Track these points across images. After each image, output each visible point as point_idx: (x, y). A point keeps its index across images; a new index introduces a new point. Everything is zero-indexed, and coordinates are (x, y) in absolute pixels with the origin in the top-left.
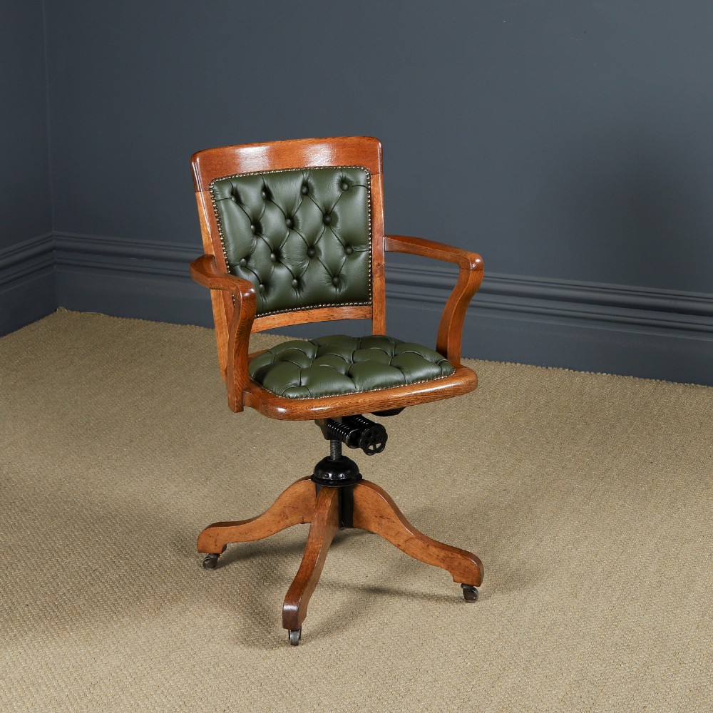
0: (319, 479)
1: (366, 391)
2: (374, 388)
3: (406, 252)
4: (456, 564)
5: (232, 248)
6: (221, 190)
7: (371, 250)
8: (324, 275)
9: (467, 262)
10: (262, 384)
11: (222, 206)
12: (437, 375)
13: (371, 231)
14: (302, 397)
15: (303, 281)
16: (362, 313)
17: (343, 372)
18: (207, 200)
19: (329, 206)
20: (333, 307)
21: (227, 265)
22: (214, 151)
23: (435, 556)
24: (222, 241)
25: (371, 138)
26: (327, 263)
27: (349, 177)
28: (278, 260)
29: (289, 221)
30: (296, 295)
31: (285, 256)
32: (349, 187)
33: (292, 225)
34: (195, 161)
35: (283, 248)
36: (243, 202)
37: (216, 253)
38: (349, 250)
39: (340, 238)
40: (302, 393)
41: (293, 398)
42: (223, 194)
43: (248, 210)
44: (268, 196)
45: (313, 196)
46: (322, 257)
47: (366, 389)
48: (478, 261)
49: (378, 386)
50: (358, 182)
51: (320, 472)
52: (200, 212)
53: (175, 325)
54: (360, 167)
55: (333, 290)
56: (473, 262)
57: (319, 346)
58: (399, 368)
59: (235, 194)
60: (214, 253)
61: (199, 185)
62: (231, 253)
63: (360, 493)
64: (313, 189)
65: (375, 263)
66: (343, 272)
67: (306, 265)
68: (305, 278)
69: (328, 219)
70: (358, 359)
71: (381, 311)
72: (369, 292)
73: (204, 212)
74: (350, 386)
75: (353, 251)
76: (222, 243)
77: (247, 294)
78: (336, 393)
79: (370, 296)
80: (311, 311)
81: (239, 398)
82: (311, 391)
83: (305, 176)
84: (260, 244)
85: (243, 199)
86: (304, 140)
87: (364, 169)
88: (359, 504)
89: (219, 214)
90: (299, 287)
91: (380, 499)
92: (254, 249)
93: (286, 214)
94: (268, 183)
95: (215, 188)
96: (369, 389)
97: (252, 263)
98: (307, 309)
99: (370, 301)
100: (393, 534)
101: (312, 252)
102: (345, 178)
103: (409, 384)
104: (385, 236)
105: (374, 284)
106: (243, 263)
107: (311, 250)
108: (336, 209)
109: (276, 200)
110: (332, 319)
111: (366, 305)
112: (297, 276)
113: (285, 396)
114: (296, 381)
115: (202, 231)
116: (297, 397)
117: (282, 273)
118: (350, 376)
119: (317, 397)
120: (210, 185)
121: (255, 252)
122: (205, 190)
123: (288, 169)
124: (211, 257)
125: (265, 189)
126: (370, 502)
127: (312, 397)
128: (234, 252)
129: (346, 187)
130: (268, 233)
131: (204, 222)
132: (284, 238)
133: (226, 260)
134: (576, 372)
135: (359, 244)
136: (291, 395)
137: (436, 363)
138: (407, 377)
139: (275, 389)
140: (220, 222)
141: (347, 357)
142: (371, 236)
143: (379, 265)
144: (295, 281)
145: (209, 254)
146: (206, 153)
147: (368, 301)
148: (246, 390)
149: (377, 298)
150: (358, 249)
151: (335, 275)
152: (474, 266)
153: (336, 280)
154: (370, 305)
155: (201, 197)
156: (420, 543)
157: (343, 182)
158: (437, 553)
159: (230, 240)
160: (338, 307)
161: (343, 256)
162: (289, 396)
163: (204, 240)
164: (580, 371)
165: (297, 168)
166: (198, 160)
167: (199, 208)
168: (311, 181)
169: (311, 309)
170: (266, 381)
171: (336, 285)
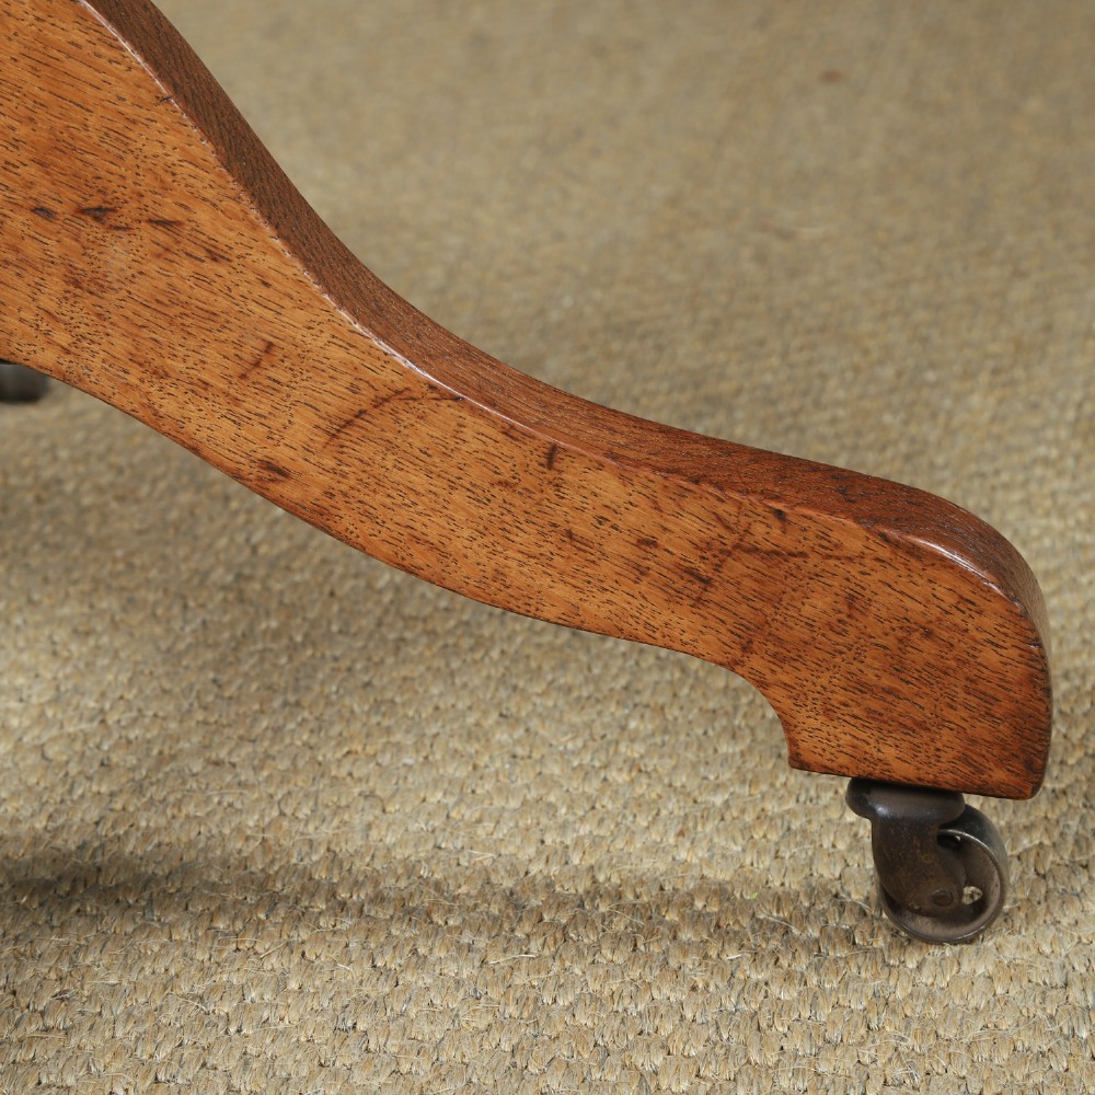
4: (819, 604)
23: (617, 546)
100: (215, 364)
156: (477, 433)
158: (640, 518)
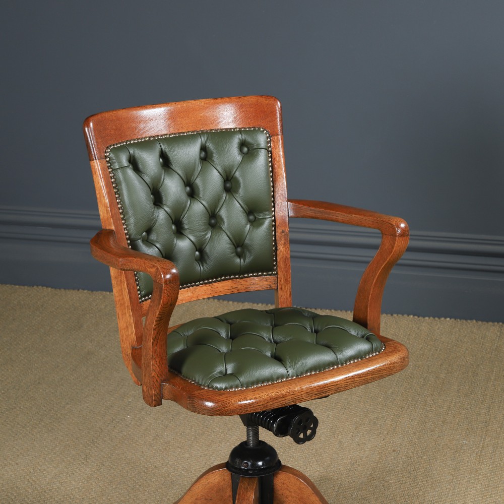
0: (236, 468)
1: (299, 376)
2: (307, 372)
3: (313, 217)
5: (132, 221)
6: (118, 157)
7: (274, 216)
8: (228, 246)
9: (393, 228)
10: (180, 372)
11: (120, 175)
12: (369, 352)
13: (273, 196)
14: (231, 388)
15: (206, 252)
16: (267, 283)
17: (269, 354)
18: (103, 169)
19: (230, 171)
20: (237, 278)
21: (127, 239)
22: (107, 115)
24: (121, 213)
25: (268, 97)
26: (231, 233)
27: (249, 139)
28: (180, 231)
29: (188, 189)
30: (199, 268)
31: (186, 227)
32: (248, 150)
33: (193, 194)
34: (88, 126)
35: (184, 219)
36: (142, 170)
37: (116, 227)
38: (251, 217)
39: (244, 206)
40: (231, 383)
41: (221, 389)
42: (120, 162)
43: (147, 179)
44: (166, 162)
45: (213, 161)
46: (225, 226)
47: (299, 373)
48: (403, 225)
49: (311, 370)
50: (258, 145)
51: (237, 461)
52: (96, 183)
53: (22, 287)
54: (259, 128)
55: (238, 260)
56: (399, 227)
57: (231, 324)
58: (329, 347)
59: (134, 163)
60: (113, 228)
61: (95, 152)
62: (132, 226)
63: (281, 481)
64: (212, 154)
65: (279, 230)
66: (247, 241)
67: (209, 235)
68: (207, 249)
69: (228, 185)
70: (279, 338)
71: (287, 280)
72: (274, 261)
73: (101, 183)
74: (281, 370)
75: (255, 218)
76: (122, 216)
77: (168, 276)
78: (268, 380)
79: (274, 266)
80: (214, 284)
81: (157, 391)
82: (241, 379)
83: (203, 139)
84: (161, 215)
85: (140, 166)
86: (199, 102)
87: (263, 131)
88: (280, 493)
89: (117, 184)
90: (202, 259)
91: (302, 486)
92: (156, 221)
93: (185, 180)
94: (165, 147)
95: (112, 155)
96: (302, 374)
97: (153, 237)
98: (210, 283)
99: (275, 270)
101: (213, 221)
102: (245, 140)
103: (342, 364)
104: (288, 201)
105: (278, 252)
106: (144, 236)
107: (213, 220)
108: (237, 174)
109: (175, 166)
110: (236, 291)
111: (270, 275)
112: (200, 248)
113: (212, 387)
114: (220, 368)
115: (99, 204)
116: (226, 388)
117: (183, 245)
118: (278, 359)
119: (247, 387)
120: (106, 152)
121: (157, 224)
122: (101, 158)
123: (184, 133)
124: (111, 232)
125: (163, 155)
126: (292, 490)
127: (242, 387)
128: (135, 226)
129: (245, 150)
130: (169, 203)
131: (101, 193)
132: (186, 206)
133: (126, 234)
134: (420, 318)
135: (262, 211)
136: (219, 385)
137: (363, 337)
138: (340, 356)
139: (199, 378)
140: (119, 192)
141: (267, 336)
142: (274, 202)
143: (283, 232)
144: (197, 253)
145: (108, 228)
146: (99, 117)
147: (272, 270)
148: (164, 381)
149: (282, 266)
150: (261, 216)
151: (239, 244)
152: (399, 231)
153: (239, 250)
154: (275, 275)
155: (97, 165)
157: (242, 144)
159: (130, 212)
160: (242, 278)
161: (246, 224)
162: (217, 388)
163: (101, 213)
164: (424, 317)
165: (193, 132)
166: (91, 124)
167: (95, 178)
168: (210, 145)
169: (215, 282)
170: (185, 370)
171: (240, 256)
